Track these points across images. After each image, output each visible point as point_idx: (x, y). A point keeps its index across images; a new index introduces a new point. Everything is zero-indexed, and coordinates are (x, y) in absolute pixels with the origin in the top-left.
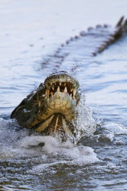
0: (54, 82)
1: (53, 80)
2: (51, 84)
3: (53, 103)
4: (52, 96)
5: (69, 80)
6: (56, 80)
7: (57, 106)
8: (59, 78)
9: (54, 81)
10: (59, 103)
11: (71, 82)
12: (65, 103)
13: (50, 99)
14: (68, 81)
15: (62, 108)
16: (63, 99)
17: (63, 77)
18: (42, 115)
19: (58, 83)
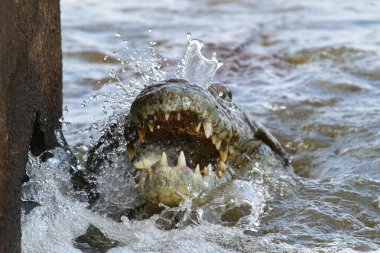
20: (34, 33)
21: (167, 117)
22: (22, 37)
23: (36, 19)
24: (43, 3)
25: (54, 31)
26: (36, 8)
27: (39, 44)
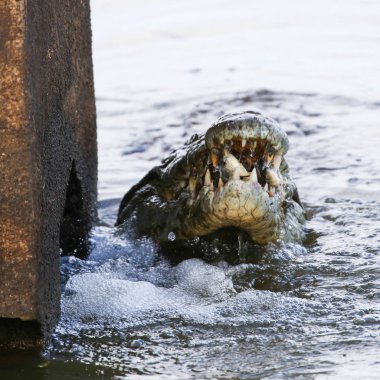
0: (230, 137)
1: (227, 132)
2: (222, 142)
3: (222, 206)
4: (222, 189)
5: (264, 133)
6: (235, 133)
7: (232, 214)
8: (240, 128)
9: (228, 135)
10: (236, 206)
11: (269, 138)
12: (250, 206)
13: (216, 196)
14: (263, 137)
15: (243, 219)
16: (247, 198)
17: (251, 126)
18: (195, 226)
19: (237, 141)
20: (68, 86)
21: (244, 143)
22: (56, 90)
23: (69, 73)
24: (76, 58)
25: (87, 83)
26: (69, 63)
27: (73, 96)
